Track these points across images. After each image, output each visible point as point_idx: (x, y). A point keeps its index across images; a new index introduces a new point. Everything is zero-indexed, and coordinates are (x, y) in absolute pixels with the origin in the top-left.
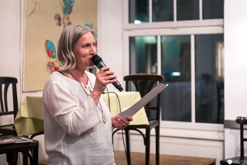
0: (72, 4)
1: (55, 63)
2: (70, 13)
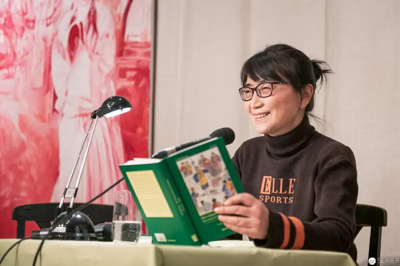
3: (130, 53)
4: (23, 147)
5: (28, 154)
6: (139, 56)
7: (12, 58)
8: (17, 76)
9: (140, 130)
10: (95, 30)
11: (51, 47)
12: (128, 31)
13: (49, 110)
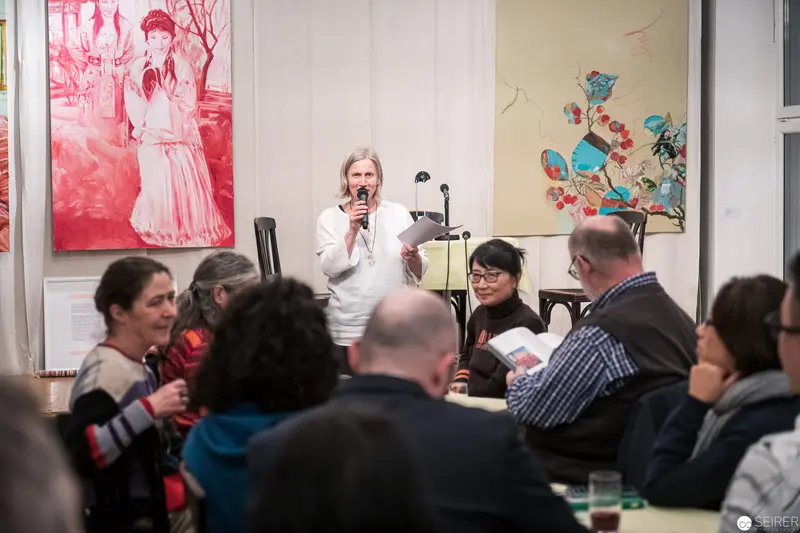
0: (612, 82)
1: (565, 190)
2: (605, 99)
3: (211, 99)
4: (94, 166)
5: (101, 173)
6: (221, 102)
7: (72, 89)
8: (81, 105)
9: (224, 158)
10: (174, 76)
11: (123, 84)
12: (208, 82)
13: (124, 137)
